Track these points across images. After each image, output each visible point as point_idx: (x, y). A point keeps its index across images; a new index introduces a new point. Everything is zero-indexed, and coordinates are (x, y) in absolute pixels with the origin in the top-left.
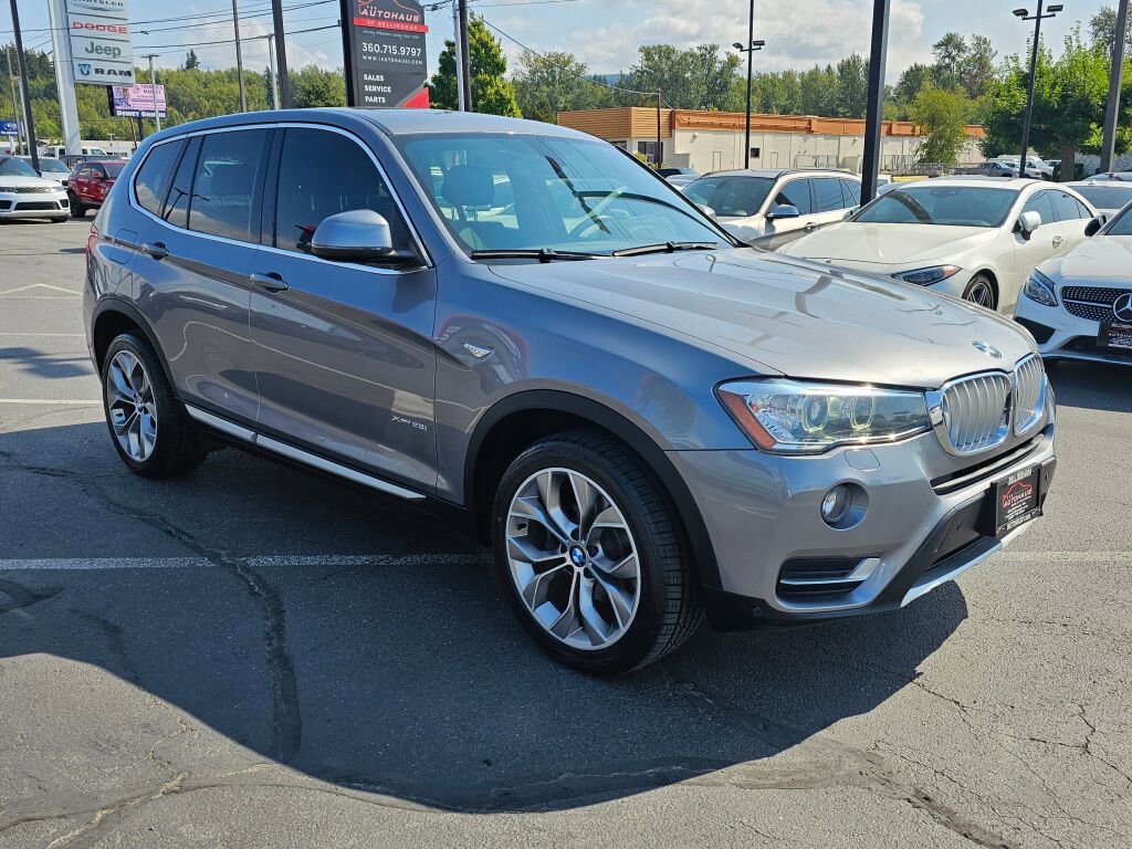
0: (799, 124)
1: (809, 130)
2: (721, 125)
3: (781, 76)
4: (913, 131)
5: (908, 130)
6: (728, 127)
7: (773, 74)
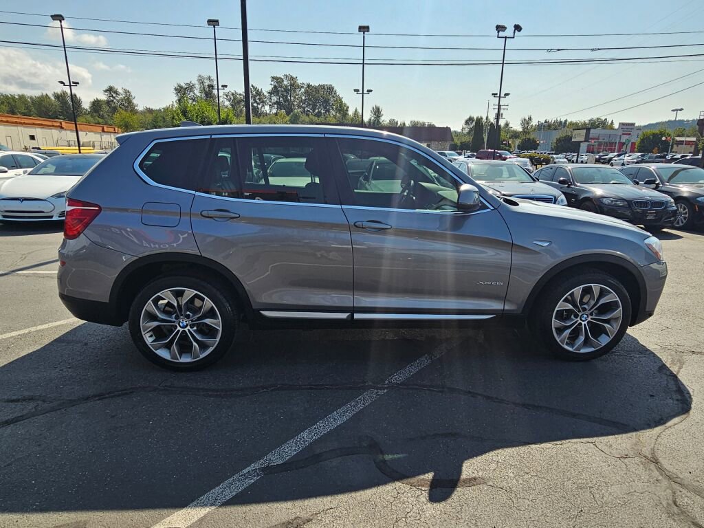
0: (55, 124)
1: (61, 128)
2: (7, 122)
3: (17, 97)
4: (115, 130)
5: (112, 130)
6: (12, 123)
7: (11, 95)
